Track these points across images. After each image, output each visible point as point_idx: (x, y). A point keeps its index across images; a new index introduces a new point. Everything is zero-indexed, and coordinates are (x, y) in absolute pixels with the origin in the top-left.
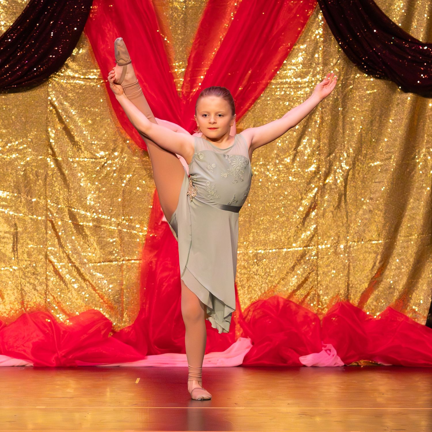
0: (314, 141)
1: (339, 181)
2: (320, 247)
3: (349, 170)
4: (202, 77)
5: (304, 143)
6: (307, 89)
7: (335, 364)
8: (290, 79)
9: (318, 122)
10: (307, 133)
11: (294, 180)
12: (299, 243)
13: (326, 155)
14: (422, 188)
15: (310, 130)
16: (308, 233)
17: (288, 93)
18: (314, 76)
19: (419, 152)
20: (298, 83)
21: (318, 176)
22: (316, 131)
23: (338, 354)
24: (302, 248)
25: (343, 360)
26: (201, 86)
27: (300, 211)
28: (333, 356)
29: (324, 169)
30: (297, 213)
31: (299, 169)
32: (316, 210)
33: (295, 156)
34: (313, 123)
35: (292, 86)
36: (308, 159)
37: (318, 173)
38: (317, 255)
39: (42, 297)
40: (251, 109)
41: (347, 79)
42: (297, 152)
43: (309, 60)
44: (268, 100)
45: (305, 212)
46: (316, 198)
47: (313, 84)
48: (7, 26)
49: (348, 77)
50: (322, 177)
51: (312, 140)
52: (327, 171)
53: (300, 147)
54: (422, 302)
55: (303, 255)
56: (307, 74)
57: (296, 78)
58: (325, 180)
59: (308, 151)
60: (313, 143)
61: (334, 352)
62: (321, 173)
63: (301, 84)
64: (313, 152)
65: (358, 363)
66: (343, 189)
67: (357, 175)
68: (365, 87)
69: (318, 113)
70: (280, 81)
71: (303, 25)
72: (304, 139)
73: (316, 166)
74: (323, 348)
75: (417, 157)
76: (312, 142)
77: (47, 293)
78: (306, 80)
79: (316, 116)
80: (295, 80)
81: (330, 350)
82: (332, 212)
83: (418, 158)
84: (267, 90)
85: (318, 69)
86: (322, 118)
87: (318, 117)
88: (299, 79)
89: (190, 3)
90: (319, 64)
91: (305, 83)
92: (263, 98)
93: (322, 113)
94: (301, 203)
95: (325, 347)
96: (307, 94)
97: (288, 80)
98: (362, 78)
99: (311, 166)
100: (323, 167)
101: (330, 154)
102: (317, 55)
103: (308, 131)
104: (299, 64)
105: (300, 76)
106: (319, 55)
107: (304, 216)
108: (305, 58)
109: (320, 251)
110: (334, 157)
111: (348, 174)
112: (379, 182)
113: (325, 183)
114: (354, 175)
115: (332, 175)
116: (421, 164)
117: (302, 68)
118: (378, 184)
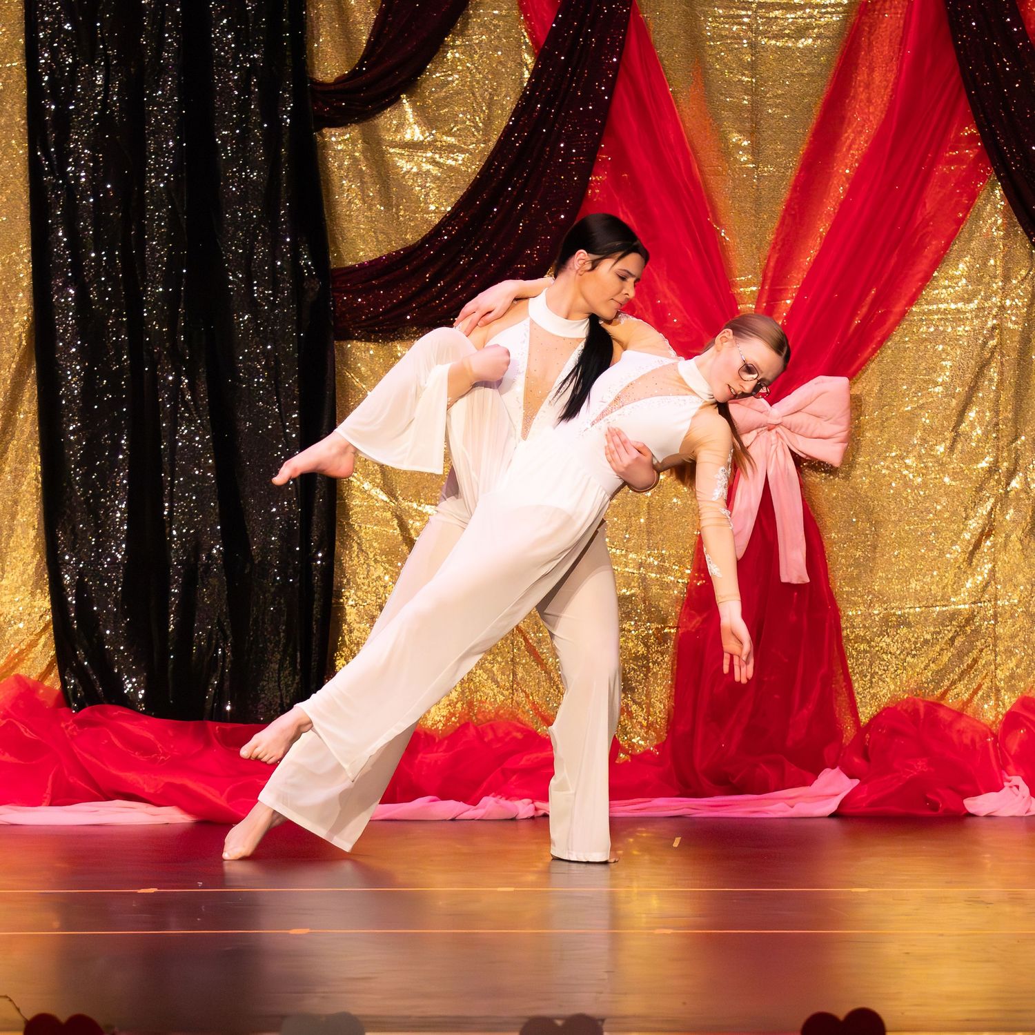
0: (988, 414)
2: (999, 603)
4: (789, 302)
5: (971, 419)
6: (976, 322)
7: (1028, 811)
8: (946, 305)
9: (995, 380)
10: (975, 400)
11: (954, 483)
12: (962, 596)
13: (1010, 439)
15: (981, 395)
16: (979, 578)
17: (941, 328)
18: (987, 298)
20: (958, 311)
21: (996, 477)
22: (992, 396)
23: (1032, 794)
24: (967, 606)
26: (786, 318)
27: (964, 540)
28: (1023, 796)
29: (1005, 464)
30: (959, 542)
31: (962, 465)
32: (991, 538)
33: (954, 441)
34: (986, 383)
35: (949, 316)
36: (978, 447)
37: (996, 471)
38: (995, 616)
39: (506, 693)
40: (876, 357)
42: (958, 435)
43: (979, 270)
44: (905, 342)
45: (973, 541)
46: (993, 516)
47: (986, 312)
48: (440, 212)
50: (1003, 479)
51: (984, 413)
52: (1012, 468)
53: (964, 424)
55: (970, 618)
56: (974, 294)
57: (956, 303)
58: (1008, 484)
59: (978, 432)
60: (987, 419)
61: (1025, 789)
62: (1000, 471)
63: (965, 313)
64: (986, 434)
69: (994, 365)
70: (926, 308)
71: (967, 209)
72: (970, 410)
73: (992, 459)
74: (1006, 784)
76: (984, 416)
77: (515, 686)
78: (973, 306)
79: (992, 370)
80: (953, 306)
81: (1018, 787)
82: (1021, 541)
84: (904, 325)
85: (995, 286)
86: (1001, 373)
87: (994, 372)
88: (960, 305)
89: (766, 169)
90: (995, 277)
91: (971, 311)
92: (897, 339)
93: (1002, 363)
94: (966, 525)
95: (1010, 781)
96: (975, 330)
97: (943, 306)
99: (983, 459)
100: (1004, 460)
101: (1016, 438)
102: (992, 262)
103: (977, 397)
104: (960, 278)
105: (962, 299)
106: (996, 262)
107: (971, 548)
108: (972, 267)
109: (999, 610)
110: (1024, 444)
113: (1009, 489)
115: (1021, 474)
117: (967, 285)
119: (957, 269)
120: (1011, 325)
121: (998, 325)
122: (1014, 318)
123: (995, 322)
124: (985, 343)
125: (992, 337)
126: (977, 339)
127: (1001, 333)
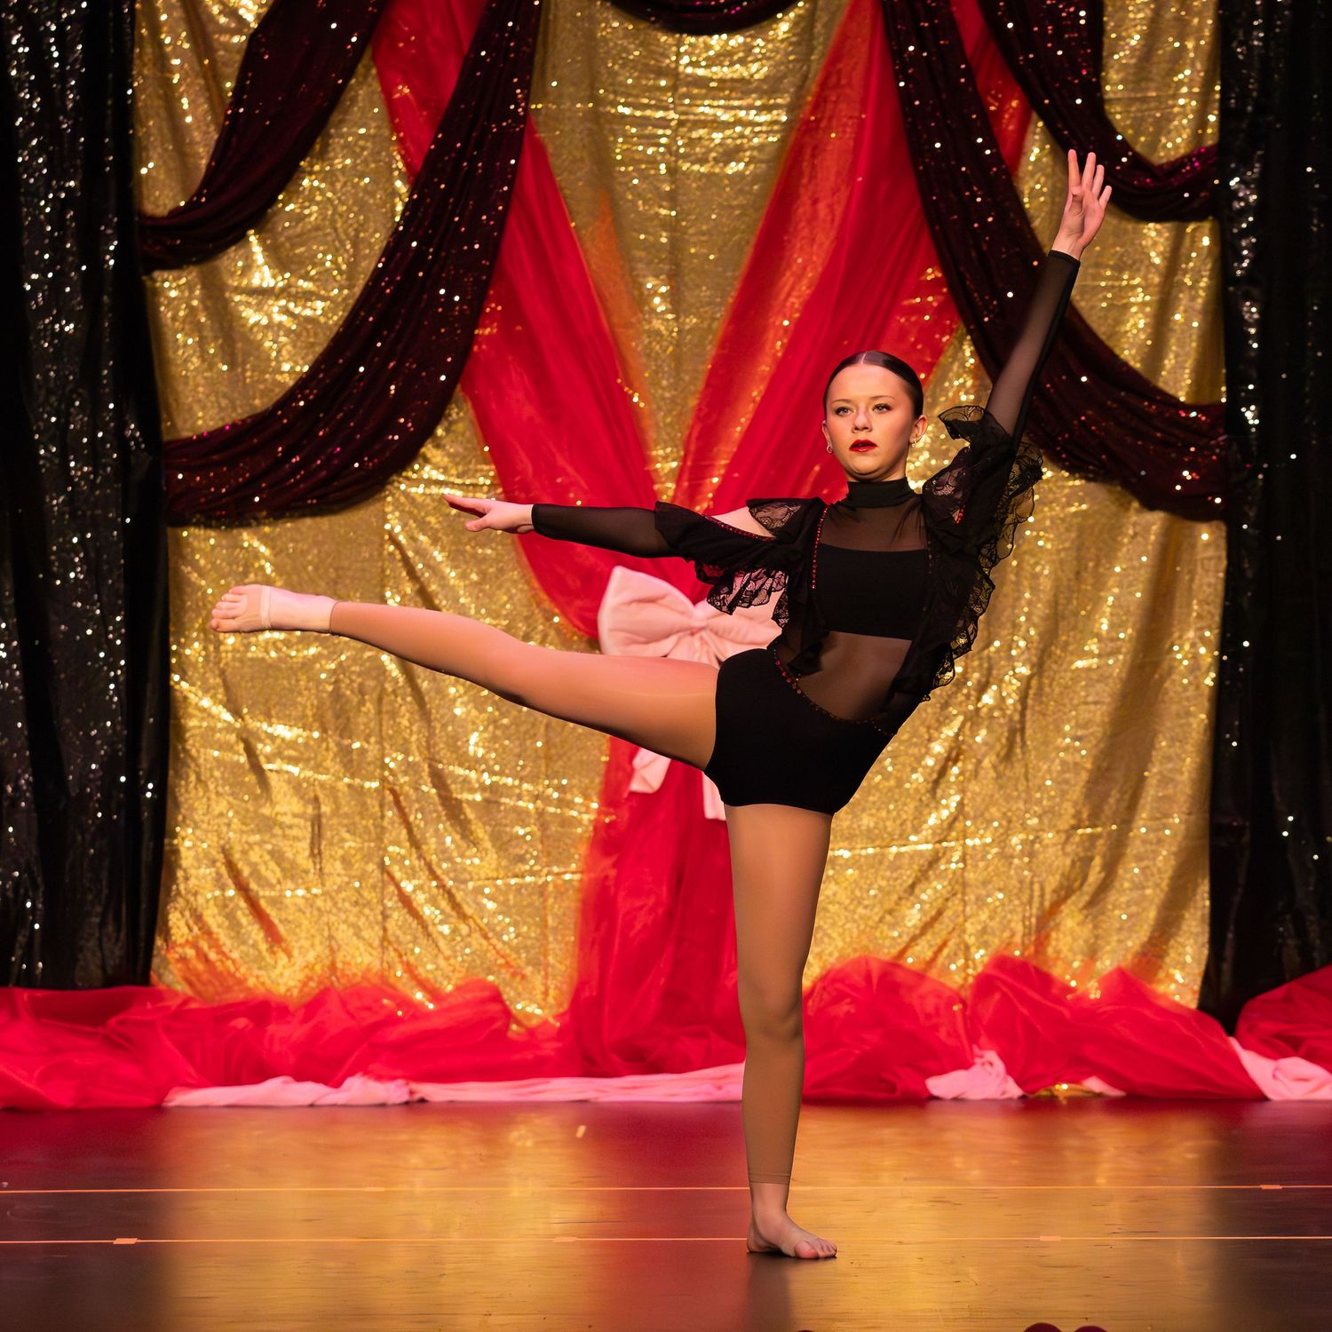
1: (1010, 701)
2: (968, 842)
3: (1030, 678)
4: (715, 480)
7: (1004, 1093)
12: (925, 833)
14: (1188, 714)
16: (945, 813)
19: (1180, 637)
21: (965, 691)
23: (1009, 1071)
24: (930, 846)
25: (1019, 1083)
26: (711, 499)
27: (926, 766)
28: (998, 1075)
29: (976, 675)
30: (920, 770)
32: (959, 764)
37: (965, 683)
38: (963, 859)
39: (375, 953)
45: (937, 768)
46: (961, 738)
48: (295, 373)
50: (973, 693)
52: (984, 680)
54: (1188, 959)
55: (934, 860)
58: (979, 699)
61: (999, 1065)
62: (969, 684)
65: (1052, 1091)
66: (1017, 717)
67: (1047, 690)
68: (1064, 500)
71: (931, 367)
73: (960, 670)
74: (977, 1060)
75: (1176, 648)
77: (386, 944)
81: (991, 1064)
82: (995, 767)
83: (1179, 651)
89: (688, 320)
94: (929, 749)
95: (981, 1057)
98: (1057, 481)
100: (974, 670)
101: (989, 644)
104: (921, 450)
107: (935, 776)
108: (935, 439)
109: (969, 851)
110: (998, 650)
111: (1028, 687)
112: (1096, 703)
113: (980, 705)
114: (1041, 687)
115: (995, 687)
116: (1185, 663)
117: (929, 459)
118: (1092, 707)
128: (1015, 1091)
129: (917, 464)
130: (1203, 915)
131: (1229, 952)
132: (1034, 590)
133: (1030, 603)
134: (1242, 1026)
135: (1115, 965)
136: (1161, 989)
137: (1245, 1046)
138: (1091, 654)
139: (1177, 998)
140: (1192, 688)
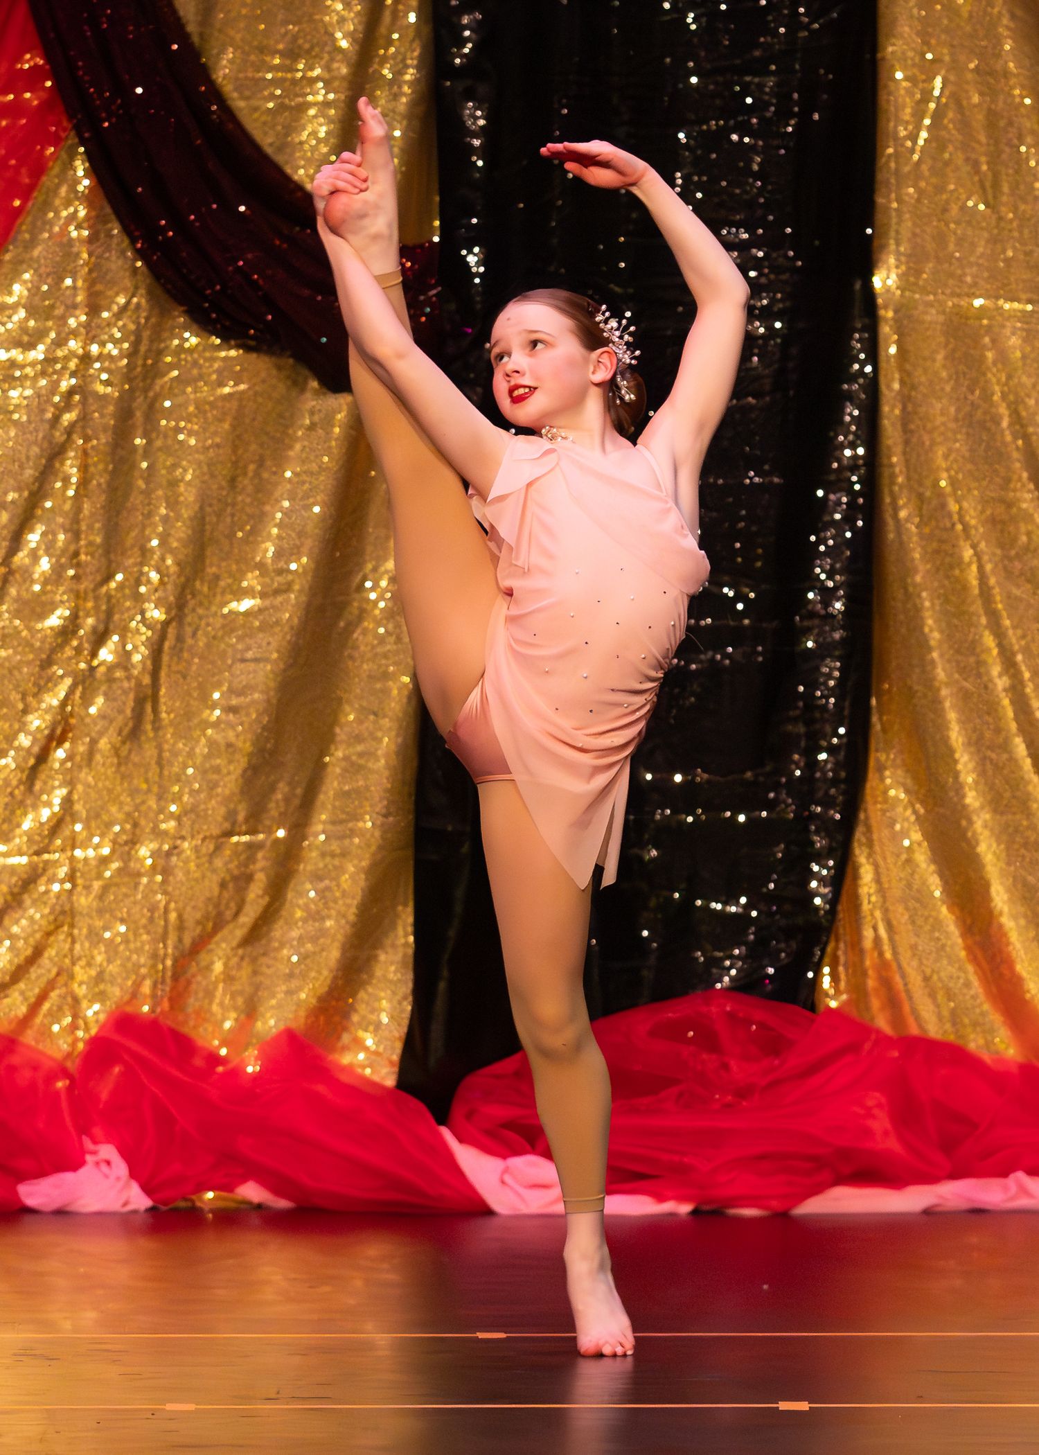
0: (61, 537)
1: (137, 658)
2: (78, 853)
3: (166, 624)
5: (33, 545)
6: (41, 382)
7: (125, 1204)
9: (74, 480)
10: (39, 512)
11: (3, 653)
12: (17, 841)
13: (99, 578)
14: (385, 676)
15: (48, 504)
16: (45, 814)
18: (60, 342)
19: (375, 569)
20: (13, 364)
21: (75, 643)
22: (67, 507)
23: (133, 1175)
24: (24, 860)
25: (147, 1189)
27: (20, 747)
28: (118, 1179)
29: (90, 621)
30: (12, 753)
31: (17, 622)
32: (66, 745)
33: (5, 581)
34: (58, 485)
36: (44, 592)
37: (74, 632)
38: (71, 877)
41: (160, 353)
42: (11, 572)
43: (45, 296)
45: (36, 749)
46: (69, 708)
47: (58, 366)
49: (162, 345)
50: (86, 645)
51: (55, 534)
52: (101, 627)
53: (20, 555)
54: (385, 1019)
55: (30, 879)
56: (39, 335)
57: (8, 349)
58: (94, 654)
59: (45, 564)
60: (60, 544)
61: (120, 1168)
62: (82, 632)
63: (22, 367)
64: (58, 570)
65: (193, 1201)
66: (147, 680)
67: (190, 641)
68: (214, 377)
69: (72, 454)
71: (28, 192)
72: (32, 530)
73: (67, 613)
74: (88, 1158)
75: (368, 584)
76: (54, 540)
78: (38, 353)
79: (69, 462)
80: (4, 355)
81: (108, 1163)
82: (116, 750)
83: (373, 589)
85: (72, 322)
86: (84, 468)
87: (71, 467)
88: (16, 354)
90: (75, 306)
91: (33, 364)
93: (85, 450)
94: (24, 724)
95: (95, 1153)
96: (39, 396)
98: (204, 350)
99: (52, 611)
100: (88, 615)
101: (109, 577)
102: (68, 282)
103: (43, 509)
104: (14, 307)
105: (18, 344)
106: (74, 281)
107: (32, 761)
108: (34, 291)
109: (80, 866)
110: (121, 586)
111: (163, 637)
112: (256, 660)
113: (95, 663)
114: (180, 639)
115: (116, 638)
116: (382, 604)
117: (27, 319)
118: (252, 666)
119: (10, 293)
120: (101, 389)
121: (80, 387)
122: (104, 376)
123: (73, 381)
124: (56, 419)
125: (67, 405)
126: (43, 411)
127: (84, 402)
128: (139, 1200)
129: (9, 326)
130: (405, 955)
131: (440, 1006)
132: (173, 504)
133: (165, 519)
134: (458, 1111)
135: (282, 1026)
136: (346, 1059)
137: (461, 1140)
138: (249, 593)
139: (368, 1071)
140: (392, 639)
